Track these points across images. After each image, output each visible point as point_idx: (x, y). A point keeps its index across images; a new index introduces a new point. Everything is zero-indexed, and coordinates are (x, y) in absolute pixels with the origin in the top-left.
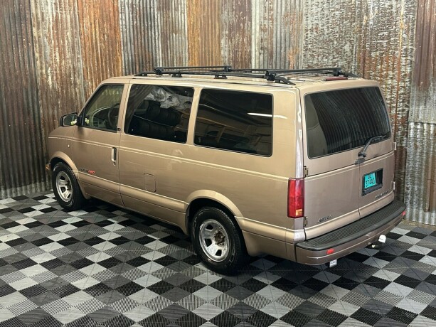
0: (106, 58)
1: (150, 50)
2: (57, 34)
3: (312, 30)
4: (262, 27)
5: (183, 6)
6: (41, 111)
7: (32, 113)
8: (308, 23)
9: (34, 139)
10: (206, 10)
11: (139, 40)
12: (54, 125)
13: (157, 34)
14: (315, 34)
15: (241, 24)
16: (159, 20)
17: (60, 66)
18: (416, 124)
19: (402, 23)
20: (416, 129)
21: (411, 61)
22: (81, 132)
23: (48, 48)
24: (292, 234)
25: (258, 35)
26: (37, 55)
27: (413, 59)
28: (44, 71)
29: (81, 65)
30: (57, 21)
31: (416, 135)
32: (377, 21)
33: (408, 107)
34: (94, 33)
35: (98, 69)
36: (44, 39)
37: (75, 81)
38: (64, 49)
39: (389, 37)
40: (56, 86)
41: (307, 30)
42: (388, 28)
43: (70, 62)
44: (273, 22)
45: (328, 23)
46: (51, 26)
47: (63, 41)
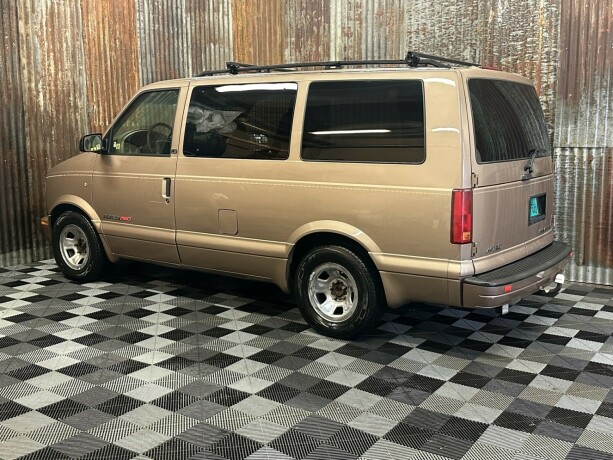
0: (117, 74)
1: (177, 67)
2: (53, 33)
3: (417, 32)
4: (346, 30)
5: (226, 5)
6: (28, 144)
7: (15, 146)
8: (412, 23)
9: (16, 185)
10: (261, 10)
11: (162, 52)
12: (46, 165)
13: (185, 45)
14: (422, 37)
15: (315, 28)
16: (189, 27)
17: (56, 80)
18: (563, 149)
19: (542, 19)
20: (563, 157)
21: (555, 67)
22: (106, 162)
23: (39, 51)
24: (458, 266)
25: (339, 41)
26: (24, 61)
27: (558, 65)
28: (33, 85)
29: (83, 80)
30: (52, 15)
31: (563, 164)
32: (508, 16)
33: (553, 128)
34: (102, 36)
35: (107, 88)
36: (33, 38)
37: (75, 103)
38: (62, 55)
39: (524, 38)
40: (49, 108)
41: (410, 33)
42: (522, 26)
43: (69, 74)
44: (361, 23)
45: (440, 22)
46: (44, 20)
47: (61, 43)
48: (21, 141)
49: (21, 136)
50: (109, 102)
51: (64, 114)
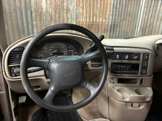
48: (30, 30)
49: (30, 27)
50: (90, 7)
51: (60, 13)
